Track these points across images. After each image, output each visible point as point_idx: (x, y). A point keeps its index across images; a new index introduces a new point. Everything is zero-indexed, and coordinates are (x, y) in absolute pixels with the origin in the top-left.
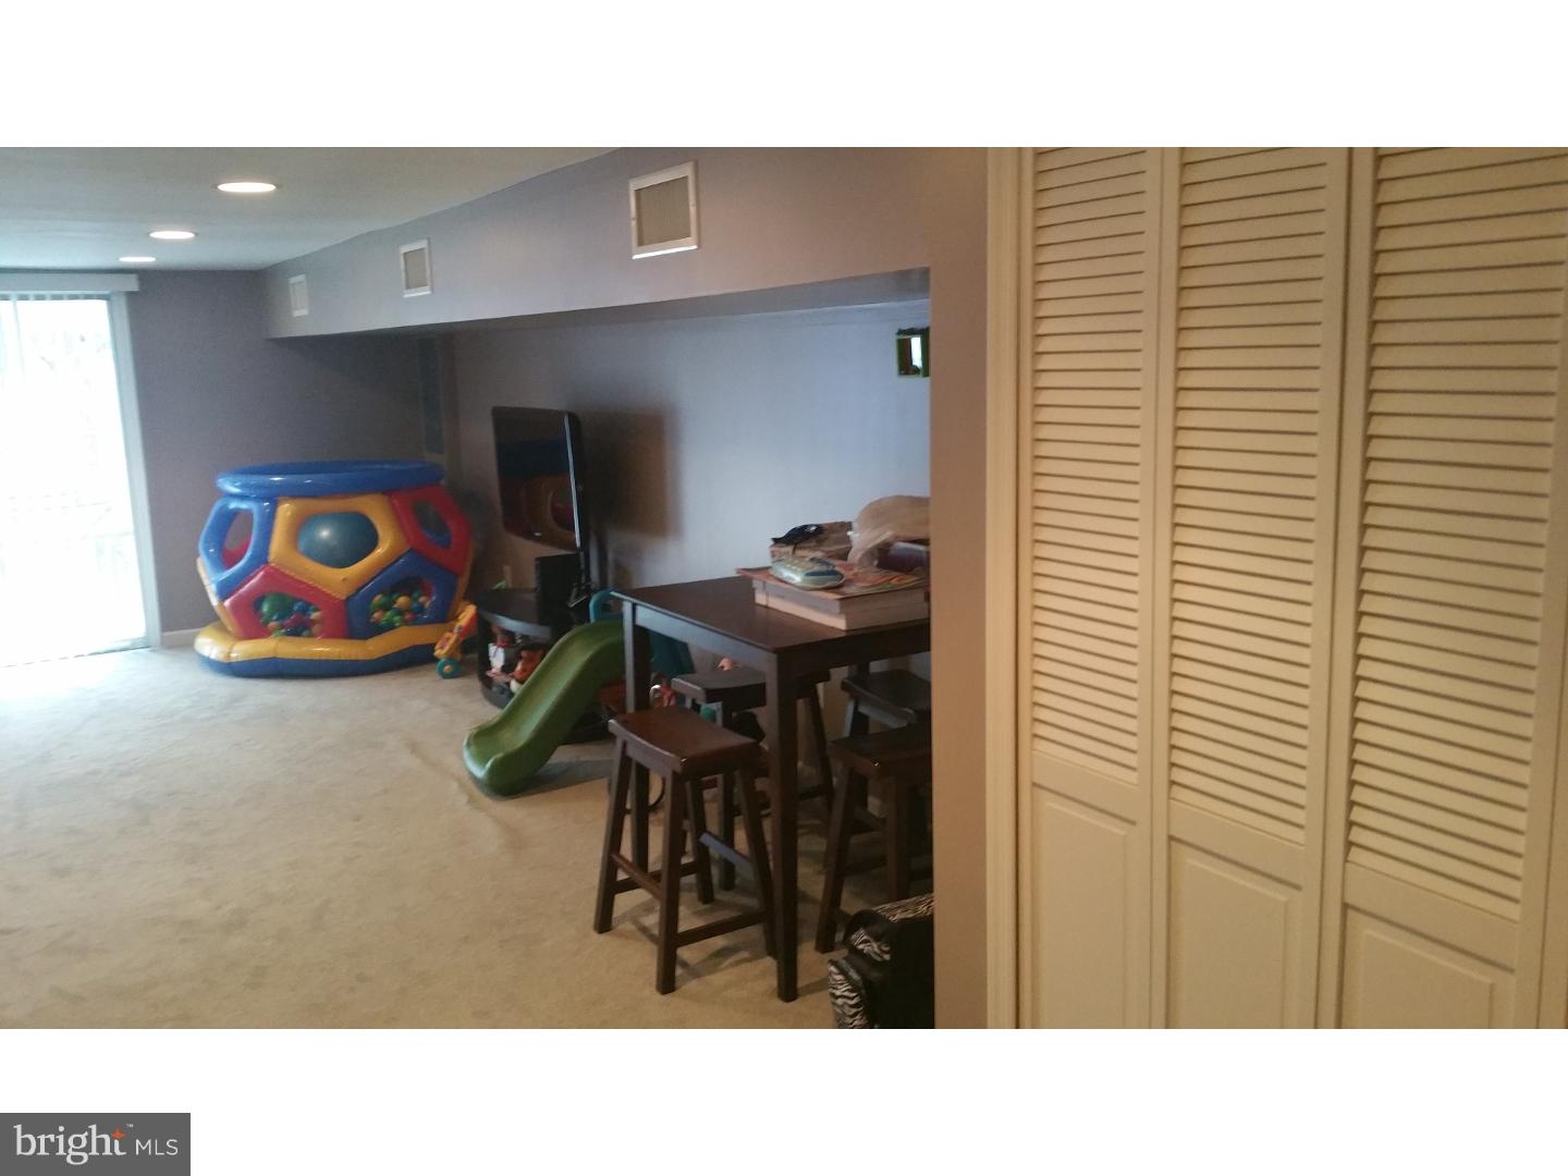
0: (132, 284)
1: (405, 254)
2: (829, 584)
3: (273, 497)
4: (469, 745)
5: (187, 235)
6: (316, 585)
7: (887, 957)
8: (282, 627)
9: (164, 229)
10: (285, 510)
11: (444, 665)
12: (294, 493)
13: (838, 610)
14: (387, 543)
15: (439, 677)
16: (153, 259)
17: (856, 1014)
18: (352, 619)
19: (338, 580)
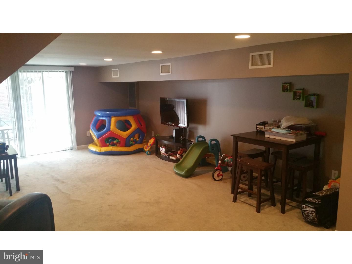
0: (73, 69)
1: (161, 66)
2: (290, 133)
3: (110, 117)
4: (175, 168)
5: (111, 60)
6: (120, 135)
7: (320, 202)
8: (110, 144)
9: (108, 59)
10: (113, 120)
11: (148, 152)
12: (115, 116)
13: (294, 138)
14: (134, 126)
15: (146, 155)
16: (86, 64)
17: (314, 213)
18: (126, 143)
19: (125, 134)
